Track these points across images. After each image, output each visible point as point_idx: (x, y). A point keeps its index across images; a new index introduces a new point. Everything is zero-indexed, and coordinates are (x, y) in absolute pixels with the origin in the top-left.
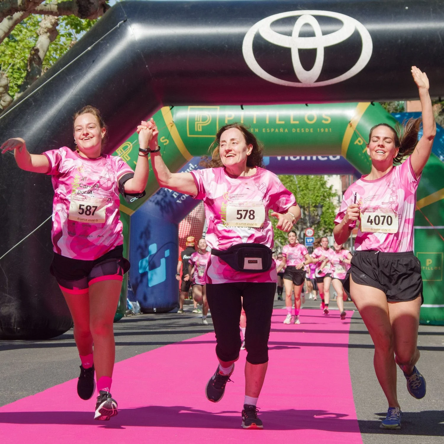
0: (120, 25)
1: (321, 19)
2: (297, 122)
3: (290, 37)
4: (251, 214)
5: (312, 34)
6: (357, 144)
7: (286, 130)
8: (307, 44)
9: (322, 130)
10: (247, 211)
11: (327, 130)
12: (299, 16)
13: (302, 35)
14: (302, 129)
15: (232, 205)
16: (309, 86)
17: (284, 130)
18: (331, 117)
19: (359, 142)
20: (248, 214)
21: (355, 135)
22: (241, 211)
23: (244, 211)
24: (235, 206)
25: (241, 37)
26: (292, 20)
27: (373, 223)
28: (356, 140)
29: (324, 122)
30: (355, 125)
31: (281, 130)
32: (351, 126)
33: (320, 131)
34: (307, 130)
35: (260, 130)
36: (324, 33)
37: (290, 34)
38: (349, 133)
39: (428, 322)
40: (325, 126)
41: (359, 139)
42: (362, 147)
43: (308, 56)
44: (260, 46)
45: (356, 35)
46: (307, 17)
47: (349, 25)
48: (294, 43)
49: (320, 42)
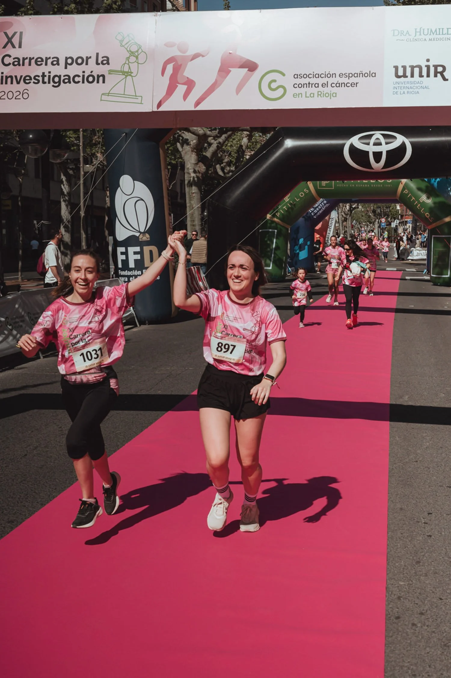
0: (281, 140)
1: (385, 136)
3: (369, 146)
5: (380, 144)
7: (368, 186)
8: (377, 149)
9: (387, 186)
11: (389, 186)
12: (374, 134)
13: (375, 144)
14: (377, 185)
16: (378, 171)
17: (367, 185)
19: (406, 192)
21: (404, 189)
25: (343, 145)
26: (370, 136)
28: (404, 191)
29: (388, 181)
30: (404, 183)
31: (366, 186)
32: (402, 183)
34: (379, 186)
35: (355, 185)
36: (387, 143)
37: (368, 144)
38: (401, 187)
39: (439, 284)
41: (406, 190)
42: (408, 194)
43: (378, 156)
44: (353, 150)
45: (403, 145)
46: (378, 135)
47: (400, 139)
48: (371, 149)
49: (384, 148)
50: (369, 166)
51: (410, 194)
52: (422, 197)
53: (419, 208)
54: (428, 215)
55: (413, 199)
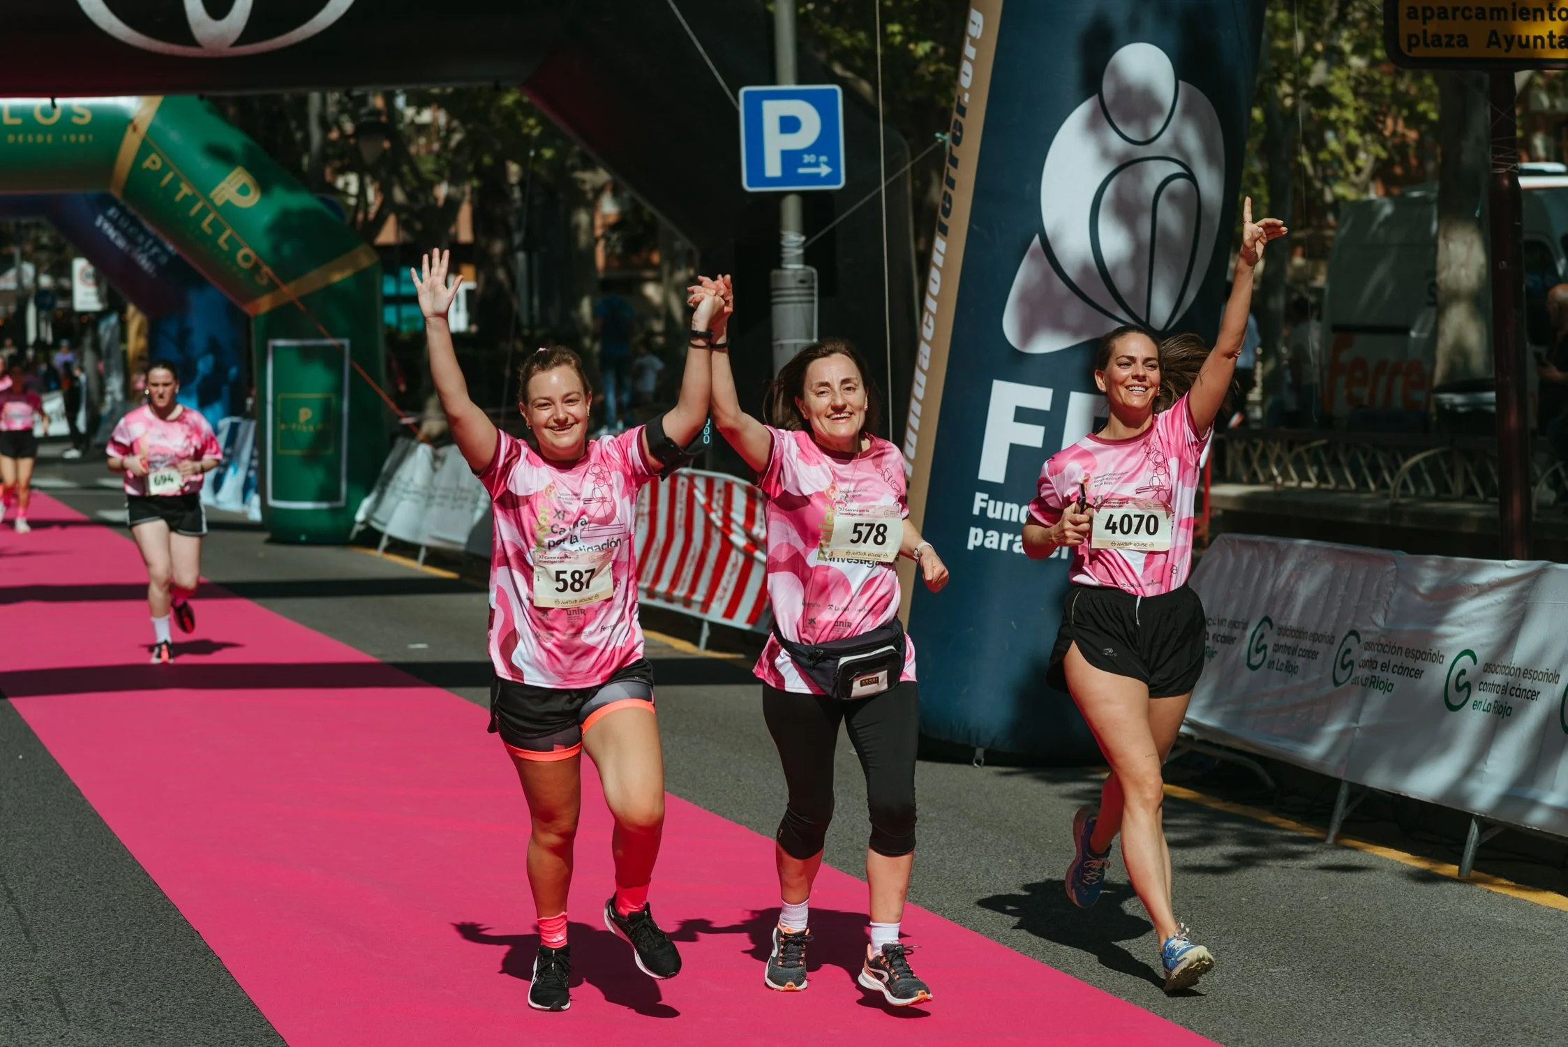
2: (18, 121)
4: (879, 533)
6: (148, 169)
9: (73, 138)
10: (872, 526)
11: (82, 138)
14: (30, 136)
15: (845, 512)
16: (217, 55)
18: (92, 109)
19: (154, 162)
20: (874, 533)
21: (145, 148)
22: (862, 525)
23: (867, 525)
24: (853, 515)
27: (1118, 531)
28: (146, 160)
29: (76, 120)
30: (143, 127)
32: (135, 129)
33: (68, 138)
34: (40, 138)
38: (131, 143)
39: (303, 538)
40: (79, 129)
41: (154, 156)
42: (160, 175)
50: (179, 28)
51: (170, 176)
52: (223, 185)
53: (209, 231)
54: (246, 258)
55: (185, 190)
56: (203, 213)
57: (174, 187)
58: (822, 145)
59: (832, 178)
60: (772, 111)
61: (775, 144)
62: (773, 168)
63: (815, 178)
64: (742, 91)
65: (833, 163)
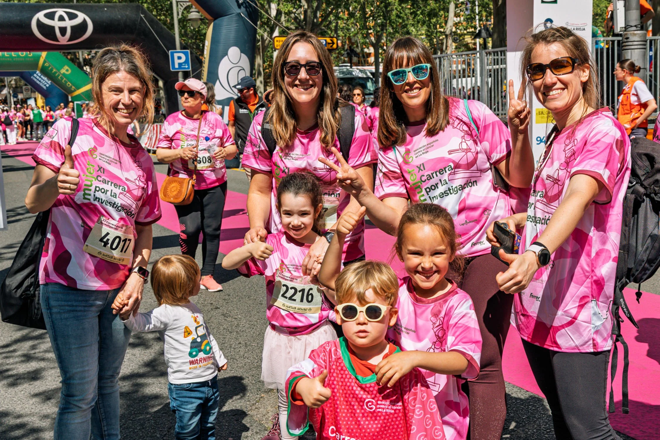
1: (67, 13)
3: (54, 21)
5: (64, 20)
8: (62, 24)
12: (57, 11)
13: (59, 20)
16: (64, 44)
19: (47, 65)
21: (45, 62)
26: (54, 13)
30: (44, 58)
31: (8, 59)
32: (42, 57)
34: (21, 59)
36: (70, 20)
37: (53, 19)
38: (42, 60)
40: (29, 58)
41: (47, 63)
42: (49, 67)
43: (63, 30)
44: (40, 25)
45: (85, 21)
46: (60, 12)
47: (81, 17)
48: (56, 24)
49: (68, 24)
50: (55, 39)
51: (51, 67)
52: (63, 69)
53: (60, 79)
54: (69, 85)
55: (54, 70)
56: (59, 75)
57: (52, 70)
58: (186, 62)
59: (188, 68)
60: (176, 55)
61: (177, 62)
62: (177, 66)
63: (185, 68)
64: (170, 51)
65: (188, 65)
